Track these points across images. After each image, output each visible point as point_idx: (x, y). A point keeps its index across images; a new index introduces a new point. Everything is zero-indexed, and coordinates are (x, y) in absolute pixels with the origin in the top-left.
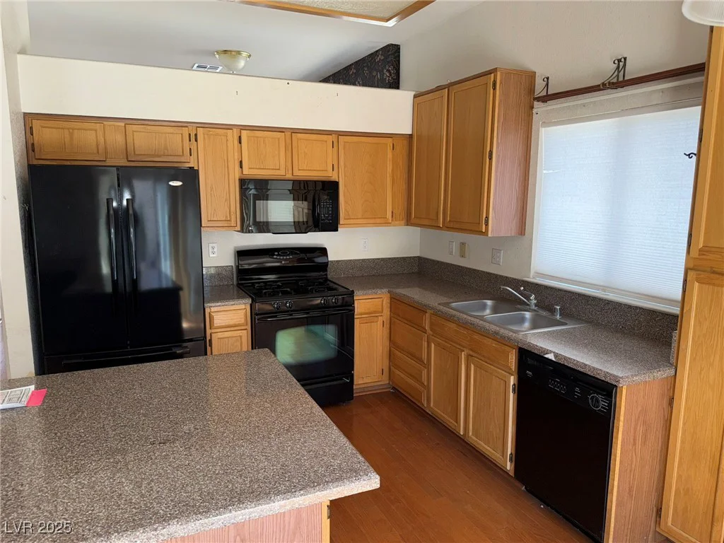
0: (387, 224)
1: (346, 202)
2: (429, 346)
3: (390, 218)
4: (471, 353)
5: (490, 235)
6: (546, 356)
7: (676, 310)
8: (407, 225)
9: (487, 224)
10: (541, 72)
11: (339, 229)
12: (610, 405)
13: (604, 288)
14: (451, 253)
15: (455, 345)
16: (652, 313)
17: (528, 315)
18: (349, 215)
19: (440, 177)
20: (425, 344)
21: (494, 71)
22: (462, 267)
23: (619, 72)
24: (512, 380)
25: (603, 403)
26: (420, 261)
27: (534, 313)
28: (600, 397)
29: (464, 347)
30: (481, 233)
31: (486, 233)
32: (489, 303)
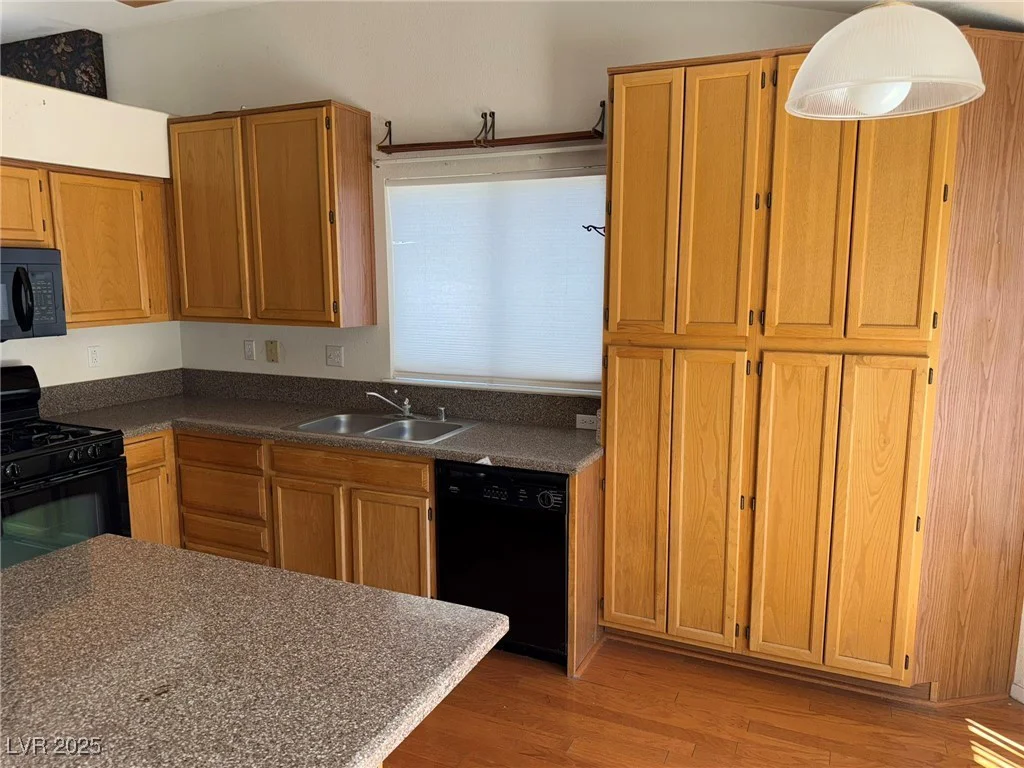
0: (142, 319)
1: (72, 284)
2: (271, 491)
3: (148, 308)
4: (354, 485)
5: (342, 326)
6: (479, 462)
7: (597, 392)
8: (174, 320)
9: (336, 311)
10: (378, 116)
11: (68, 331)
12: (564, 499)
13: (491, 379)
14: (249, 358)
15: (321, 480)
16: (552, 399)
17: (407, 424)
18: (79, 307)
19: (238, 245)
20: (263, 492)
21: (327, 103)
22: (273, 376)
23: (487, 133)
24: (428, 504)
25: (555, 498)
26: (187, 375)
27: (412, 420)
28: (551, 493)
29: (340, 480)
30: (329, 323)
31: (336, 324)
32: (343, 418)
